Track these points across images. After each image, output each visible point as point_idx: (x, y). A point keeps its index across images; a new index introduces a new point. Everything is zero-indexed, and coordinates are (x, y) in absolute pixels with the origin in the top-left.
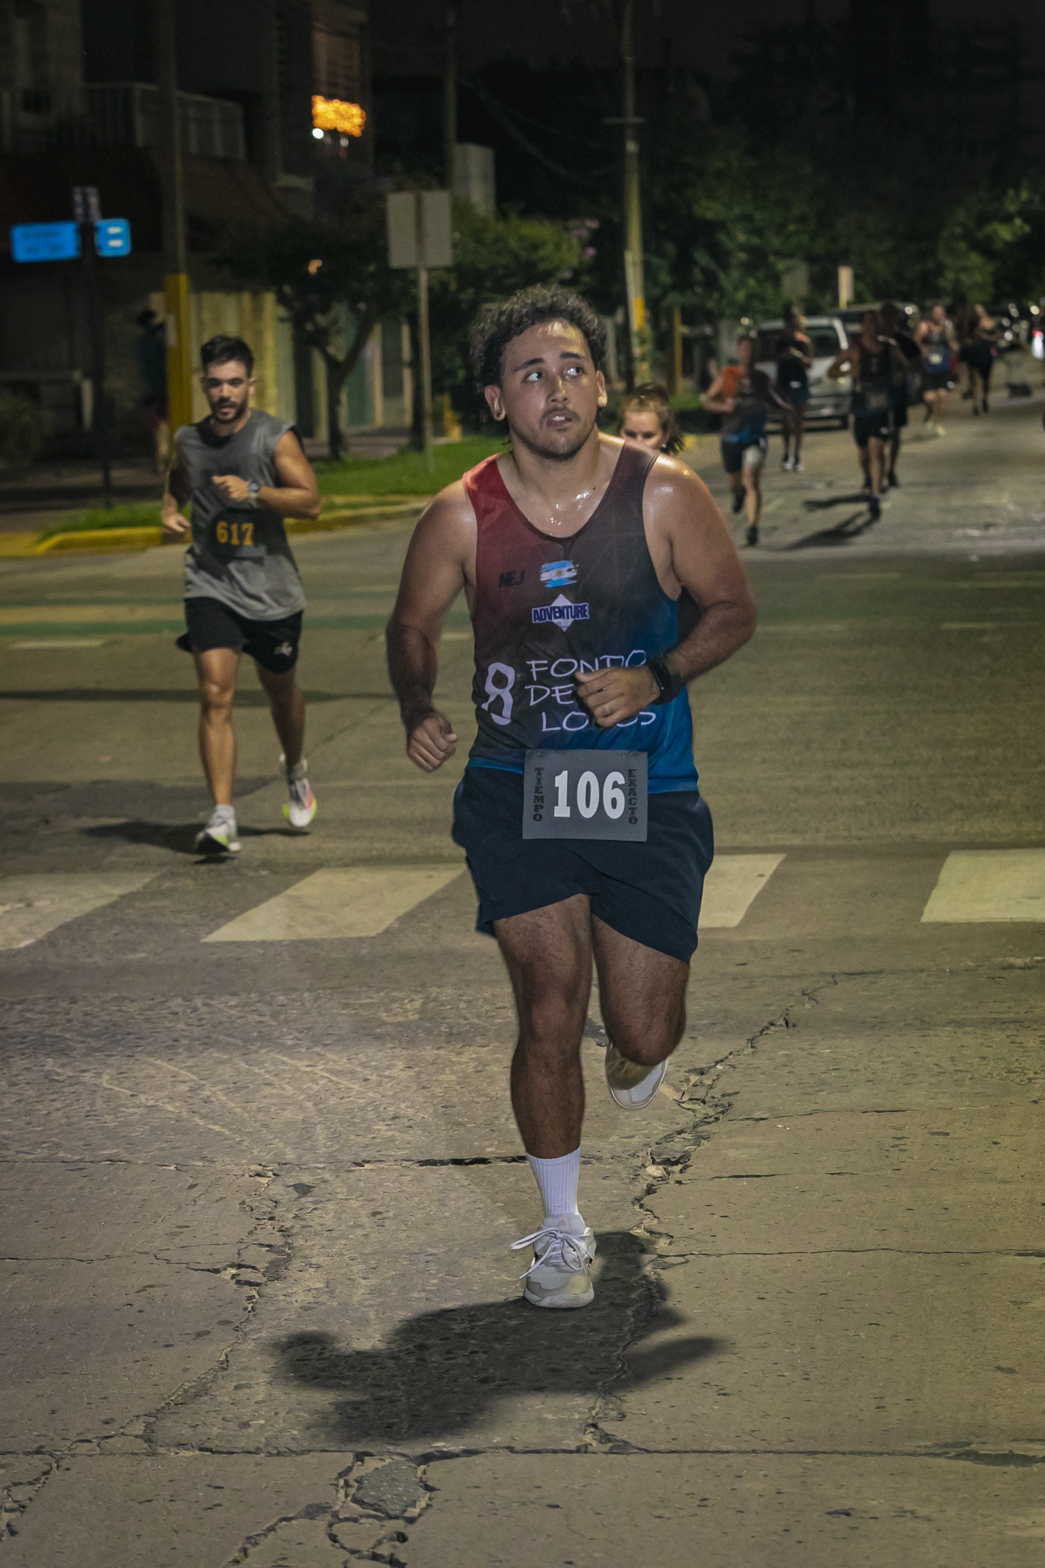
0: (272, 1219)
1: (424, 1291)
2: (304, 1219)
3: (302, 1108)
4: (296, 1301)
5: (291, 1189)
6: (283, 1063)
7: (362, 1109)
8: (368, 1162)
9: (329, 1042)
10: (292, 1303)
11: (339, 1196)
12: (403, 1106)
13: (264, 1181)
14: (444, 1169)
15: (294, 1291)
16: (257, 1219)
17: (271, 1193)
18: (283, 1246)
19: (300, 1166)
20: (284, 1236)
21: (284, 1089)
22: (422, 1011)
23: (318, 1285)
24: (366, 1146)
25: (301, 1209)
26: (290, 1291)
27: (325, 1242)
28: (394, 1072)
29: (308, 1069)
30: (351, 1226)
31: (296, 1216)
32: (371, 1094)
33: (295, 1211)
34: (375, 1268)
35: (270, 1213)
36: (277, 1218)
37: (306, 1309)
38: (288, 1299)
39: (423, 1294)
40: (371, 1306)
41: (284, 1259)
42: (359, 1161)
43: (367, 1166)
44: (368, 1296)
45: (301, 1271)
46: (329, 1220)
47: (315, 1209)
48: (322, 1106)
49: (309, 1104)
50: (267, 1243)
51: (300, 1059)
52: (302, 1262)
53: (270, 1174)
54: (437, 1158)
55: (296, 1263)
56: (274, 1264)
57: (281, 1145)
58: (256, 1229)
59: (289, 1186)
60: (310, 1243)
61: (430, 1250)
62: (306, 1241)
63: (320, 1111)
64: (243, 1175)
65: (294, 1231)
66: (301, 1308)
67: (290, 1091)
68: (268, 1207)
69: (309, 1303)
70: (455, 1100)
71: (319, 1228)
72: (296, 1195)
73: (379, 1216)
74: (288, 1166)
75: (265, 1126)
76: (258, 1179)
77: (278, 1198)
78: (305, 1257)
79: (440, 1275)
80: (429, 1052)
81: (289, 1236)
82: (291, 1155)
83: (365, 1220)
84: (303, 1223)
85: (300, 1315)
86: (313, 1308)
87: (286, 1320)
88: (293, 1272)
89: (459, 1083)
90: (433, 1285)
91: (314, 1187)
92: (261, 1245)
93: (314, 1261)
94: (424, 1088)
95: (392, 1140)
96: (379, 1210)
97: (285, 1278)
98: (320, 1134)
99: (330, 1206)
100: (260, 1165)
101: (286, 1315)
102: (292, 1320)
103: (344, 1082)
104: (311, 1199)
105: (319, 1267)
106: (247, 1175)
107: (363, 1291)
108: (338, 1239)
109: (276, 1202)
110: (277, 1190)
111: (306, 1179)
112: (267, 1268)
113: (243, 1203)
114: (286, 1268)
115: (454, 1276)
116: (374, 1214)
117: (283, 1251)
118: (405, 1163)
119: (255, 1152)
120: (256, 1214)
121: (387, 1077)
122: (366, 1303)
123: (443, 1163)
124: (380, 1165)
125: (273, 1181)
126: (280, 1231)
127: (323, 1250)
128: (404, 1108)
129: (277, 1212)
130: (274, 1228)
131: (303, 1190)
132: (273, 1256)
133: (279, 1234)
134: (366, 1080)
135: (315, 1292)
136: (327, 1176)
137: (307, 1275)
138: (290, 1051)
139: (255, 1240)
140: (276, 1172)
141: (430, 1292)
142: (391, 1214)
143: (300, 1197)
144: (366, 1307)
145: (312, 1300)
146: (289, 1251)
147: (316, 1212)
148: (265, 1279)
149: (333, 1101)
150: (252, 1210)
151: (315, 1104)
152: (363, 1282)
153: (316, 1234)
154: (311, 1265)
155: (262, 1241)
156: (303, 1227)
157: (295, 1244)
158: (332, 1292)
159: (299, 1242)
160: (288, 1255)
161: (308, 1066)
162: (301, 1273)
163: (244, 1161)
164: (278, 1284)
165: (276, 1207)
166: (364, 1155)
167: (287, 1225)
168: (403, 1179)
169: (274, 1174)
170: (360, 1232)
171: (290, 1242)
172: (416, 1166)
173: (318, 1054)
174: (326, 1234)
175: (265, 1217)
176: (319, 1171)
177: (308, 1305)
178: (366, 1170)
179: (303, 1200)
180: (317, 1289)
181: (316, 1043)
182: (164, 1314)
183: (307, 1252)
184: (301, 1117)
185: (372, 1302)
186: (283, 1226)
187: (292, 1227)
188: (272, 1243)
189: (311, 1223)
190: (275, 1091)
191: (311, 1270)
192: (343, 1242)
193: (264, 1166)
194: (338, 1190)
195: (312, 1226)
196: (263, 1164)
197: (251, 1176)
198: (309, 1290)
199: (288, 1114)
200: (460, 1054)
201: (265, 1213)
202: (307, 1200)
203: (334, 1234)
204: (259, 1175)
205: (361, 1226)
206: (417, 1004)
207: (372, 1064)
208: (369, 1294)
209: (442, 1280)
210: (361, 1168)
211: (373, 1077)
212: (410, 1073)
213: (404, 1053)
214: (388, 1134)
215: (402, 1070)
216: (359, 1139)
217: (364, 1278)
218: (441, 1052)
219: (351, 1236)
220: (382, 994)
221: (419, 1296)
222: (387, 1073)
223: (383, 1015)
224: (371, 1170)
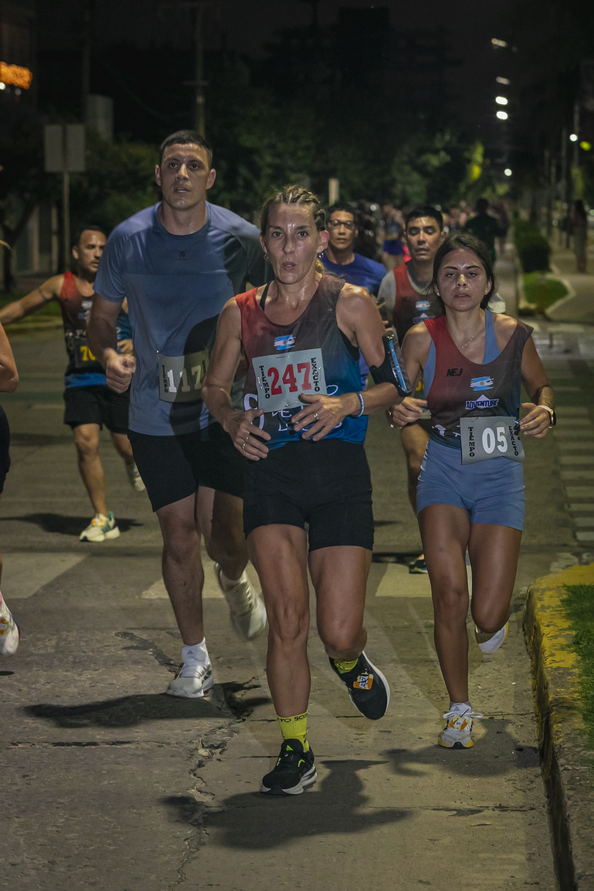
1: (55, 826)
7: (17, 709)
8: (20, 743)
11: (3, 764)
14: (69, 748)
22: (57, 646)
24: (19, 733)
28: (38, 686)
30: (9, 784)
32: (23, 700)
34: (24, 811)
39: (55, 829)
40: (22, 835)
42: (15, 742)
43: (20, 746)
44: (20, 829)
54: (64, 742)
61: (59, 800)
73: (27, 778)
79: (66, 816)
80: (60, 673)
83: (18, 780)
90: (62, 823)
94: (57, 696)
95: (37, 729)
96: (27, 774)
107: (16, 825)
115: (74, 817)
116: (24, 776)
118: (45, 744)
121: (33, 689)
122: (19, 833)
123: (68, 744)
124: (28, 745)
134: (20, 690)
141: (58, 827)
142: (35, 777)
152: (16, 819)
166: (18, 739)
168: (43, 754)
170: (15, 788)
172: (51, 746)
178: (19, 748)
185: (22, 833)
194: (1, 761)
200: (80, 675)
205: (15, 784)
206: (54, 642)
207: (25, 680)
208: (20, 827)
209: (67, 819)
210: (17, 747)
211: (25, 689)
212: (49, 686)
213: (45, 673)
214: (35, 725)
215: (44, 685)
216: (15, 728)
217: (17, 817)
218: (68, 674)
219: (9, 790)
220: (31, 636)
221: (52, 829)
222: (33, 686)
223: (32, 649)
224: (23, 748)
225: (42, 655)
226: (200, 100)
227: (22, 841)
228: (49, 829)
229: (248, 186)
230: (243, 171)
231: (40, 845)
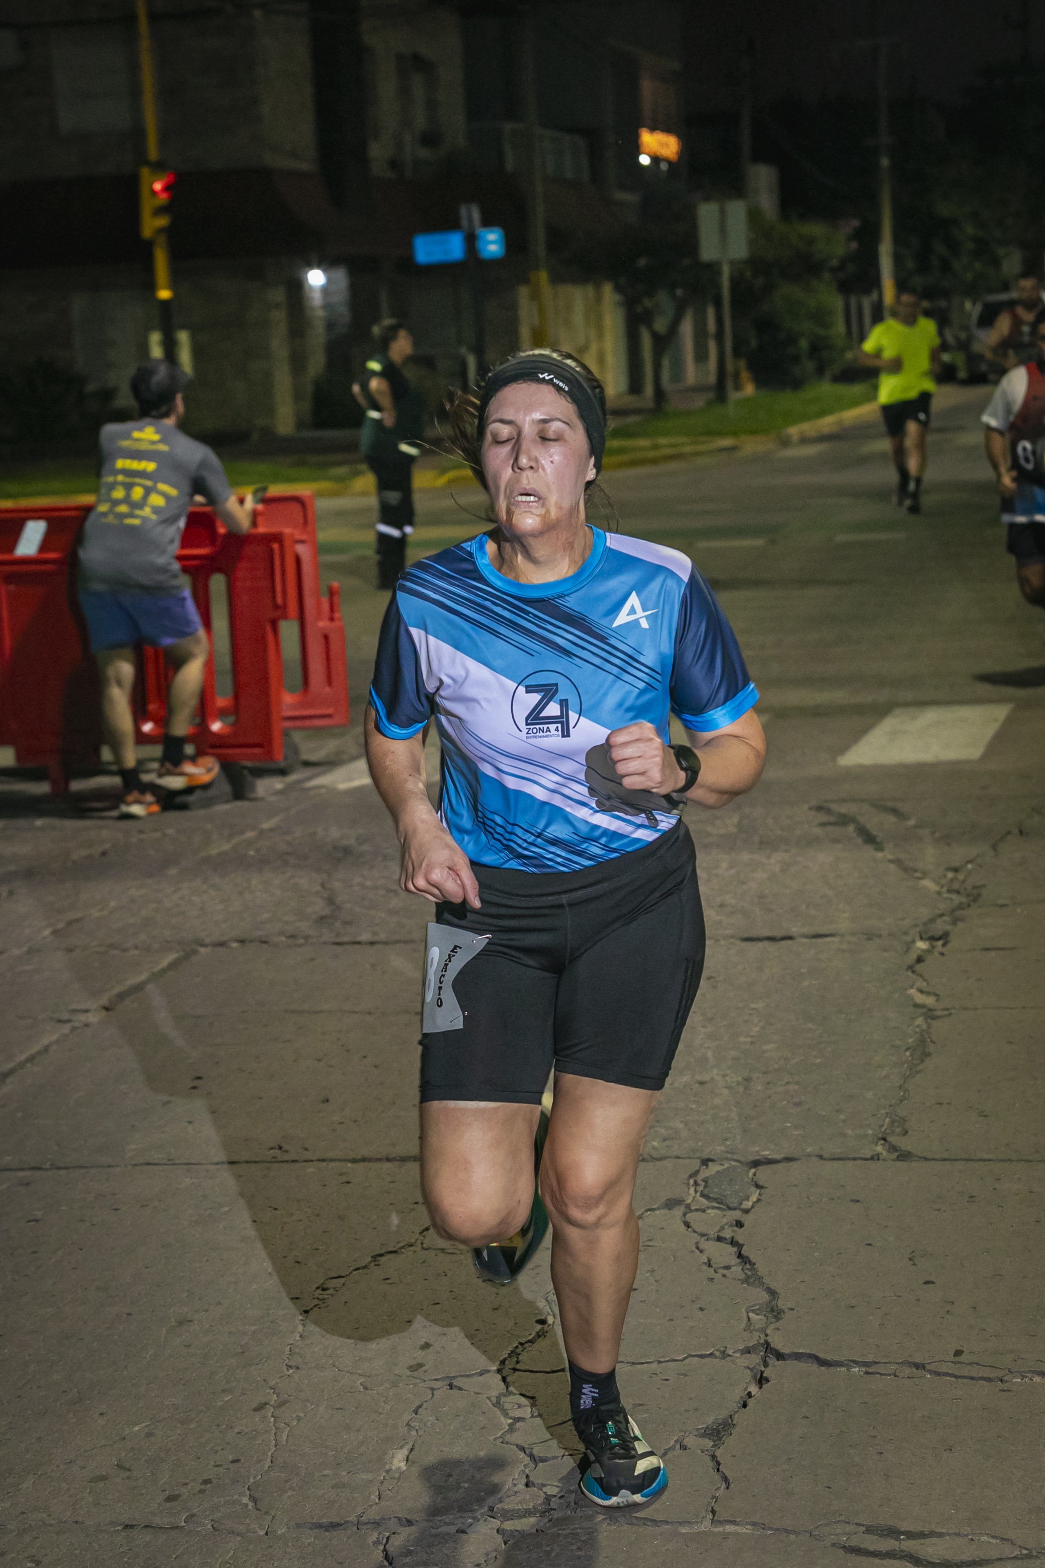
1: (749, 1036)
14: (761, 945)
22: (740, 825)
39: (749, 1039)
54: (754, 936)
61: (753, 1006)
70: (767, 892)
73: (713, 980)
79: (761, 1024)
80: (746, 856)
89: (769, 879)
90: (756, 1032)
94: (743, 883)
95: (720, 922)
107: (702, 1036)
115: (772, 1025)
118: (731, 940)
122: (706, 1045)
123: (759, 940)
141: (753, 1037)
144: (705, 1048)
152: (703, 1030)
168: (730, 952)
172: (739, 943)
185: (710, 1045)
200: (769, 857)
209: (763, 1028)
212: (732, 872)
214: (719, 918)
218: (755, 856)
221: (746, 1040)
223: (709, 828)
226: (885, 162)
228: (742, 1039)
229: (946, 267)
230: (940, 248)
231: (732, 1059)
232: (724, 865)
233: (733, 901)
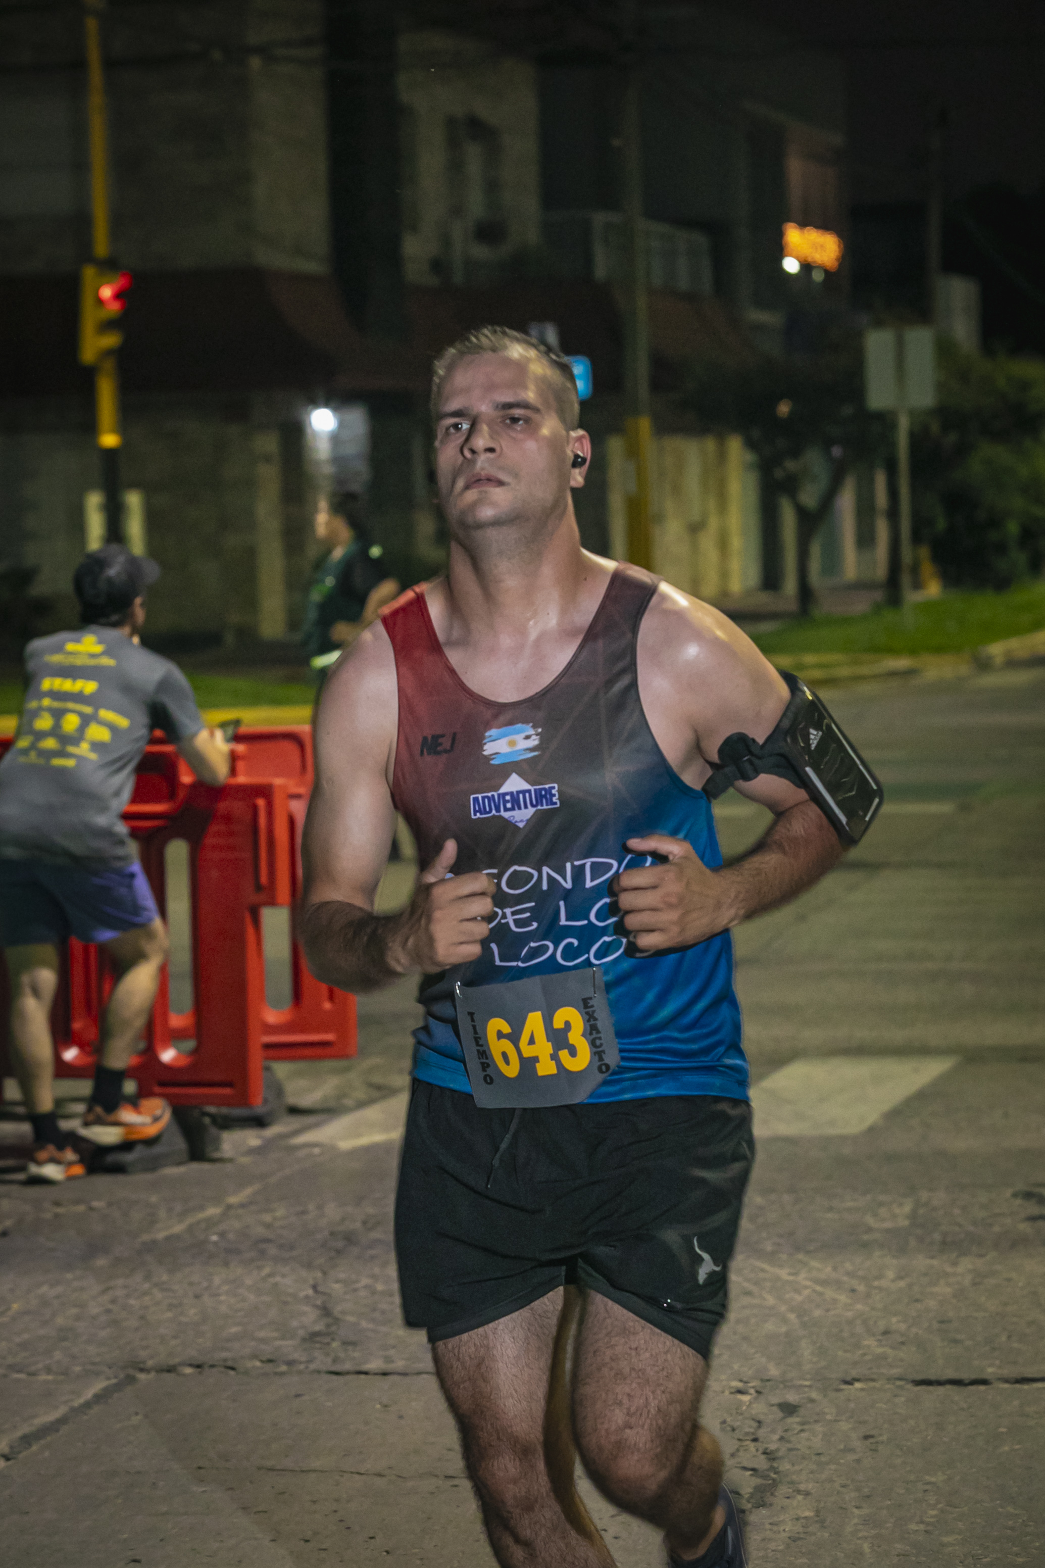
0: (755, 1440)
1: (922, 1522)
2: (789, 1441)
3: (785, 1320)
4: (784, 1530)
5: (775, 1409)
6: (763, 1270)
7: (850, 1322)
8: (858, 1380)
9: (811, 1248)
10: (779, 1532)
11: (829, 1417)
12: (894, 1320)
13: (746, 1398)
14: (941, 1390)
15: (781, 1519)
16: (739, 1440)
17: (753, 1412)
18: (768, 1470)
19: (785, 1383)
20: (769, 1459)
21: (764, 1299)
22: (913, 1216)
23: (808, 1514)
24: (855, 1363)
25: (786, 1431)
26: (776, 1519)
27: (814, 1467)
28: (883, 1283)
29: (791, 1278)
30: (841, 1450)
31: (782, 1439)
32: (859, 1307)
33: (780, 1433)
34: (868, 1497)
35: (753, 1434)
36: (761, 1440)
37: (794, 1539)
38: (775, 1528)
39: (922, 1527)
40: (866, 1538)
41: (770, 1484)
42: (848, 1378)
43: (858, 1385)
44: (861, 1527)
45: (788, 1498)
46: (817, 1442)
47: (802, 1431)
48: (806, 1319)
49: (792, 1316)
50: (750, 1466)
51: (781, 1266)
52: (789, 1488)
53: (752, 1391)
54: (933, 1377)
55: (783, 1490)
56: (758, 1489)
57: (763, 1360)
58: (738, 1450)
59: (773, 1405)
60: (797, 1468)
61: (928, 1478)
62: (793, 1465)
63: (804, 1325)
64: (723, 1392)
65: (780, 1454)
66: (790, 1538)
67: (771, 1300)
68: (750, 1427)
69: (798, 1533)
70: (951, 1314)
71: (807, 1452)
72: (780, 1415)
73: (871, 1440)
74: (770, 1383)
75: (745, 1338)
76: (740, 1396)
77: (761, 1417)
78: (792, 1483)
79: (940, 1506)
80: (921, 1262)
81: (774, 1459)
82: (774, 1371)
83: (857, 1444)
84: (789, 1446)
85: (788, 1546)
86: (802, 1539)
87: (773, 1551)
88: (779, 1499)
89: (955, 1296)
90: (932, 1517)
91: (799, 1406)
92: (745, 1469)
93: (802, 1487)
94: (917, 1301)
95: (884, 1357)
96: (872, 1433)
97: (771, 1505)
98: (806, 1350)
99: (819, 1428)
100: (741, 1381)
101: (772, 1545)
102: (780, 1551)
103: (829, 1293)
104: (798, 1420)
105: (807, 1494)
106: (727, 1393)
107: (856, 1521)
108: (828, 1463)
109: (759, 1422)
110: (759, 1409)
111: (792, 1397)
112: (751, 1493)
113: (724, 1422)
114: (772, 1494)
115: (955, 1507)
116: (866, 1437)
117: (768, 1476)
118: (899, 1383)
119: (736, 1367)
120: (738, 1435)
121: (875, 1288)
122: (860, 1535)
123: (939, 1383)
124: (872, 1384)
125: (756, 1399)
126: (764, 1453)
127: (811, 1476)
128: (895, 1322)
129: (761, 1433)
130: (757, 1450)
131: (789, 1409)
132: (759, 1481)
133: (763, 1457)
134: (853, 1291)
135: (803, 1521)
136: (814, 1395)
137: (795, 1503)
138: (771, 1257)
139: (740, 1463)
140: (758, 1389)
141: (928, 1524)
142: (884, 1438)
143: (784, 1418)
144: (859, 1539)
145: (801, 1530)
146: (775, 1476)
147: (803, 1435)
148: (749, 1506)
149: (817, 1313)
150: (733, 1430)
151: (799, 1316)
152: (856, 1511)
153: (804, 1458)
154: (799, 1492)
155: (746, 1464)
156: (790, 1450)
157: (781, 1469)
158: (822, 1522)
159: (785, 1466)
160: (774, 1480)
161: (789, 1274)
162: (788, 1500)
163: (723, 1377)
164: (764, 1511)
165: (759, 1427)
166: (854, 1373)
167: (772, 1447)
168: (897, 1400)
169: (758, 1392)
170: (851, 1457)
171: (775, 1465)
172: (910, 1386)
173: (801, 1262)
174: (814, 1458)
175: (748, 1438)
176: (806, 1389)
177: (797, 1535)
178: (857, 1389)
179: (790, 1420)
180: (806, 1518)
181: (798, 1248)
182: (641, 1541)
183: (794, 1477)
184: (784, 1329)
185: (866, 1534)
186: (766, 1449)
187: (777, 1450)
188: (756, 1466)
189: (799, 1446)
190: (755, 1301)
191: (800, 1497)
192: (833, 1467)
193: (746, 1382)
194: (826, 1410)
195: (798, 1450)
196: (745, 1379)
197: (732, 1393)
198: (797, 1519)
199: (770, 1326)
200: (955, 1264)
201: (747, 1434)
202: (793, 1421)
203: (823, 1459)
204: (740, 1392)
205: (851, 1450)
206: (907, 1208)
207: (861, 1273)
208: (863, 1524)
209: (942, 1511)
210: (850, 1387)
211: (861, 1288)
212: (902, 1284)
213: (895, 1262)
214: (880, 1350)
215: (893, 1281)
216: (848, 1355)
217: (857, 1507)
218: (935, 1262)
219: (842, 1461)
220: (869, 1197)
221: (917, 1528)
222: (876, 1283)
223: (870, 1220)
224: (862, 1390)
225: (888, 1231)
227: (866, 1547)
228: (913, 1526)
231: (898, 1555)
232: (891, 1274)
233: (903, 1327)
